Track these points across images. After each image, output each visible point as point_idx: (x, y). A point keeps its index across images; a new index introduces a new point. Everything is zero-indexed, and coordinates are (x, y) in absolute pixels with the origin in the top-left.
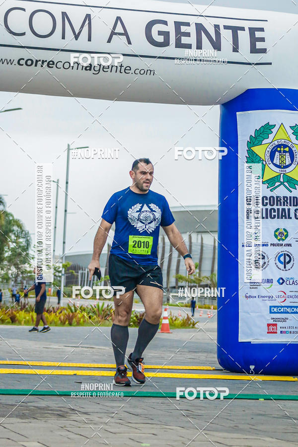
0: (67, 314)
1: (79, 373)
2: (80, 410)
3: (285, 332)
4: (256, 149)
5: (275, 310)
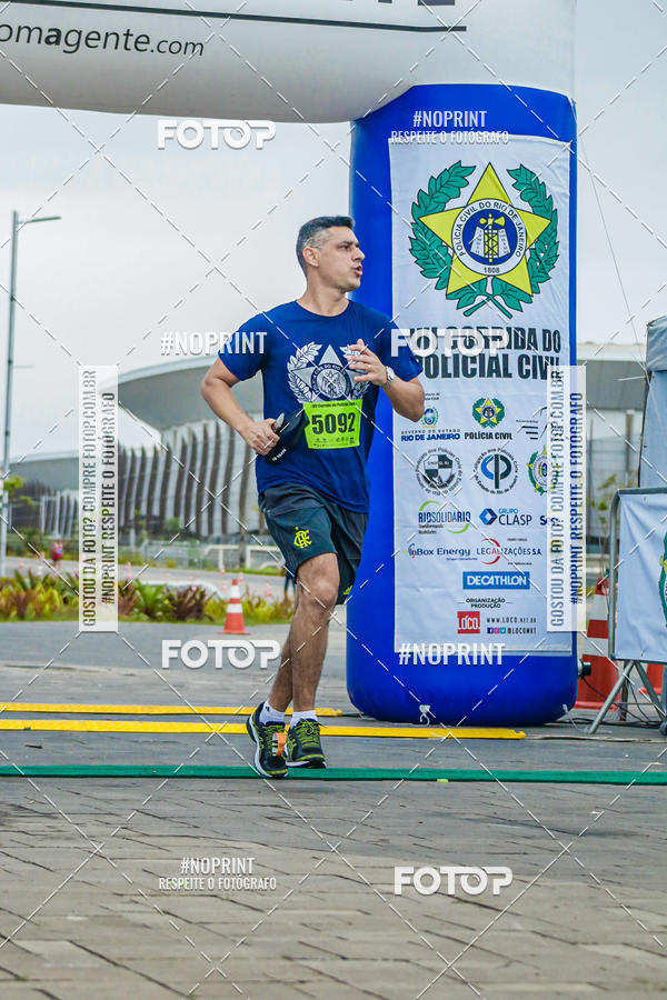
0: (14, 593)
1: (36, 724)
2: (35, 808)
3: (497, 631)
4: (432, 221)
5: (476, 581)
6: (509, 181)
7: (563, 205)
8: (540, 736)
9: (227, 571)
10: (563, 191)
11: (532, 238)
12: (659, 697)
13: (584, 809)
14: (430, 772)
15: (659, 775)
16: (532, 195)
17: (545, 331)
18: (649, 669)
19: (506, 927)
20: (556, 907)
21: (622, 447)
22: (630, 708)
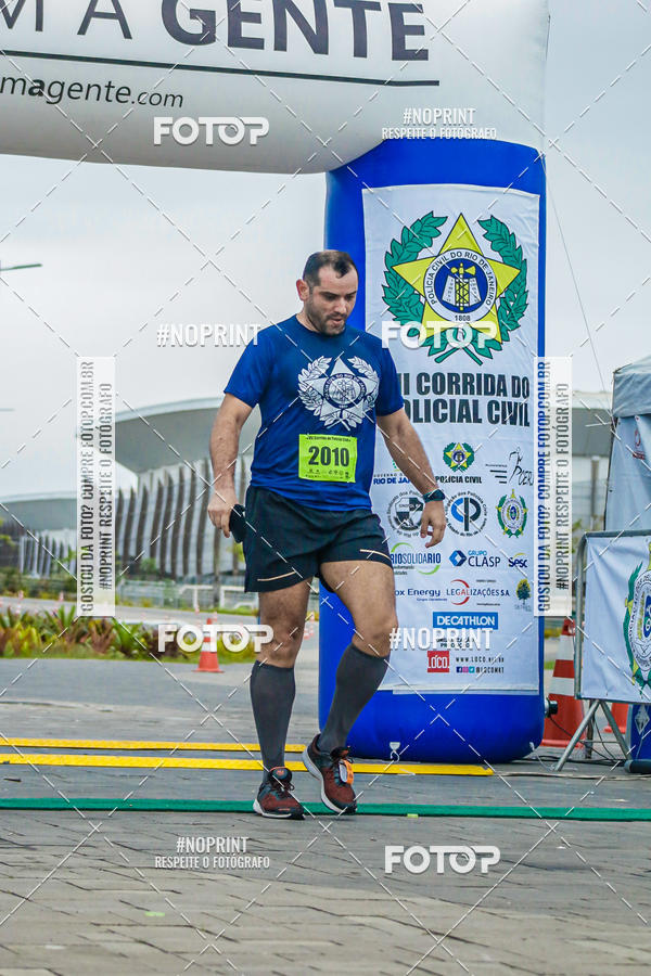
1: (15, 758)
2: (13, 839)
3: (467, 670)
4: (404, 270)
5: (446, 621)
6: (479, 231)
7: (532, 255)
8: (508, 773)
9: (201, 610)
10: (532, 242)
11: (502, 287)
12: (624, 736)
13: (551, 844)
14: (400, 806)
15: (624, 811)
16: (501, 245)
17: (514, 378)
18: (614, 708)
19: (475, 959)
20: (524, 939)
21: (587, 492)
22: (595, 746)
